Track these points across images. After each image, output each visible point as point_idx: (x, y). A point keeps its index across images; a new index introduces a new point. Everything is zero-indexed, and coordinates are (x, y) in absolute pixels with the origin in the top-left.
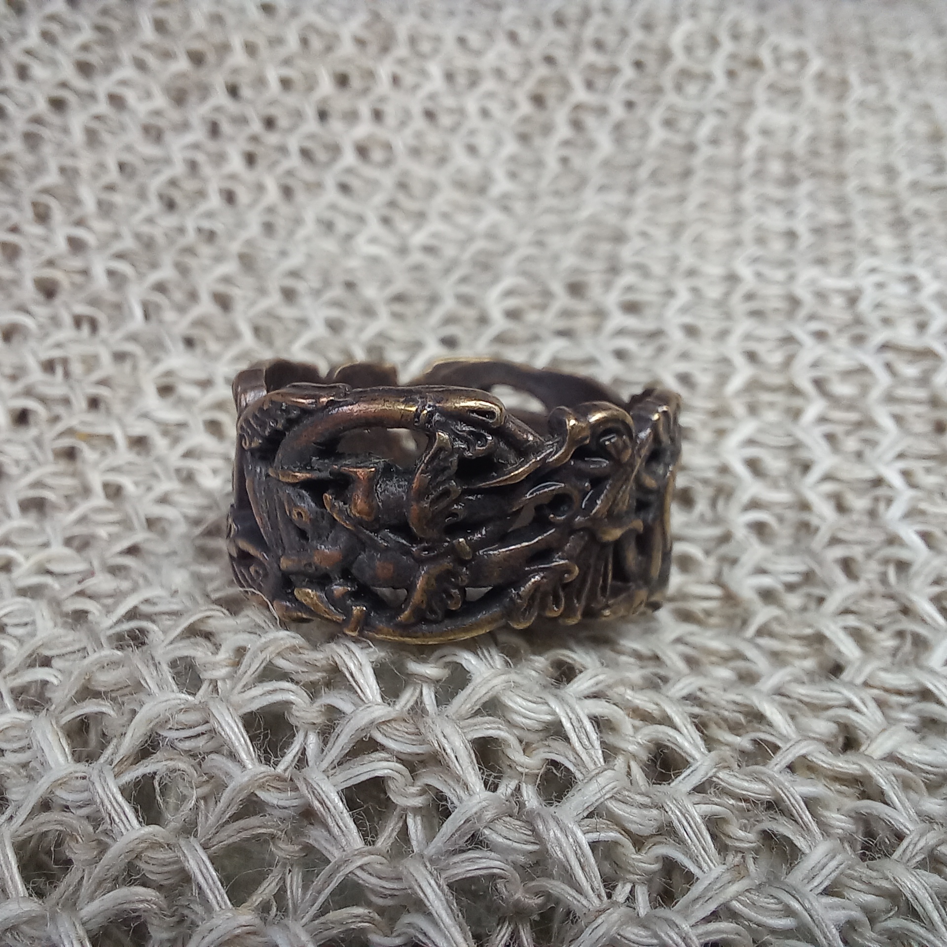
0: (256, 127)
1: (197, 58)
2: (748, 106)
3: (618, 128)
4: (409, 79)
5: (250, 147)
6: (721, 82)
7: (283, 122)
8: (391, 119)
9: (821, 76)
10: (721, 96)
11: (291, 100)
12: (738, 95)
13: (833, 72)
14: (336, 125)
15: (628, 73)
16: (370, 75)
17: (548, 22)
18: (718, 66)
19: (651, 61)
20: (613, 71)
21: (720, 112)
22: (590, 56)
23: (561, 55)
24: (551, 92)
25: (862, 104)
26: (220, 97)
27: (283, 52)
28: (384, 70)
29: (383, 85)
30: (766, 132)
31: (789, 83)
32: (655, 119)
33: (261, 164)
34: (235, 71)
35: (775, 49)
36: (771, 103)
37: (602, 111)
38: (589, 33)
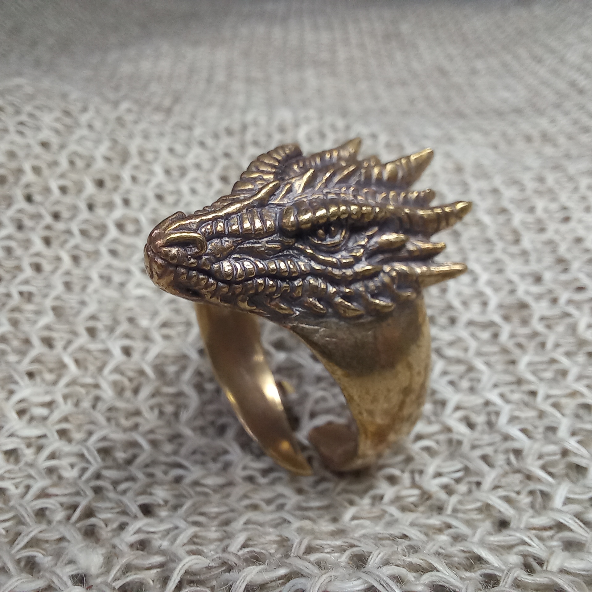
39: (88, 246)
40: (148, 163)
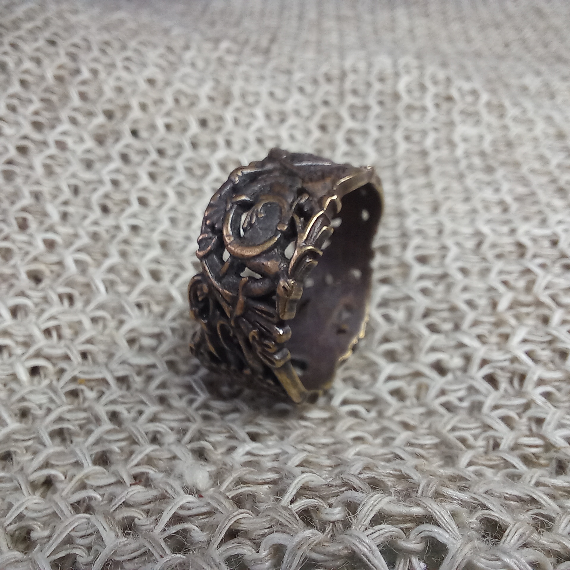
0: (154, 156)
1: (109, 115)
2: (451, 124)
3: (377, 143)
4: (244, 120)
5: (152, 169)
6: (432, 112)
7: (171, 152)
8: (237, 146)
9: (488, 105)
10: (434, 120)
11: (173, 137)
12: (443, 118)
13: (495, 102)
14: (204, 152)
15: (376, 109)
16: (221, 119)
17: (321, 80)
18: (429, 102)
19: (388, 100)
20: (367, 108)
21: (436, 129)
22: (351, 100)
23: (333, 100)
24: (331, 123)
25: (515, 119)
26: (128, 138)
27: (165, 108)
28: (229, 115)
29: (229, 125)
30: (465, 140)
31: (471, 109)
32: (399, 136)
33: (161, 180)
34: (135, 121)
35: (460, 90)
36: (463, 122)
37: (365, 133)
38: (348, 85)
39: (193, 184)
40: (250, 105)
